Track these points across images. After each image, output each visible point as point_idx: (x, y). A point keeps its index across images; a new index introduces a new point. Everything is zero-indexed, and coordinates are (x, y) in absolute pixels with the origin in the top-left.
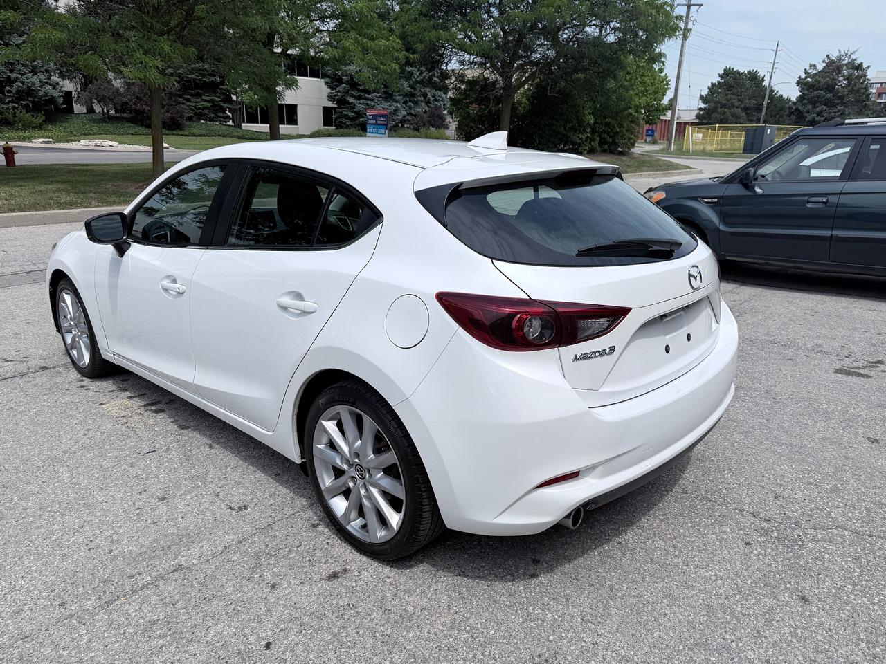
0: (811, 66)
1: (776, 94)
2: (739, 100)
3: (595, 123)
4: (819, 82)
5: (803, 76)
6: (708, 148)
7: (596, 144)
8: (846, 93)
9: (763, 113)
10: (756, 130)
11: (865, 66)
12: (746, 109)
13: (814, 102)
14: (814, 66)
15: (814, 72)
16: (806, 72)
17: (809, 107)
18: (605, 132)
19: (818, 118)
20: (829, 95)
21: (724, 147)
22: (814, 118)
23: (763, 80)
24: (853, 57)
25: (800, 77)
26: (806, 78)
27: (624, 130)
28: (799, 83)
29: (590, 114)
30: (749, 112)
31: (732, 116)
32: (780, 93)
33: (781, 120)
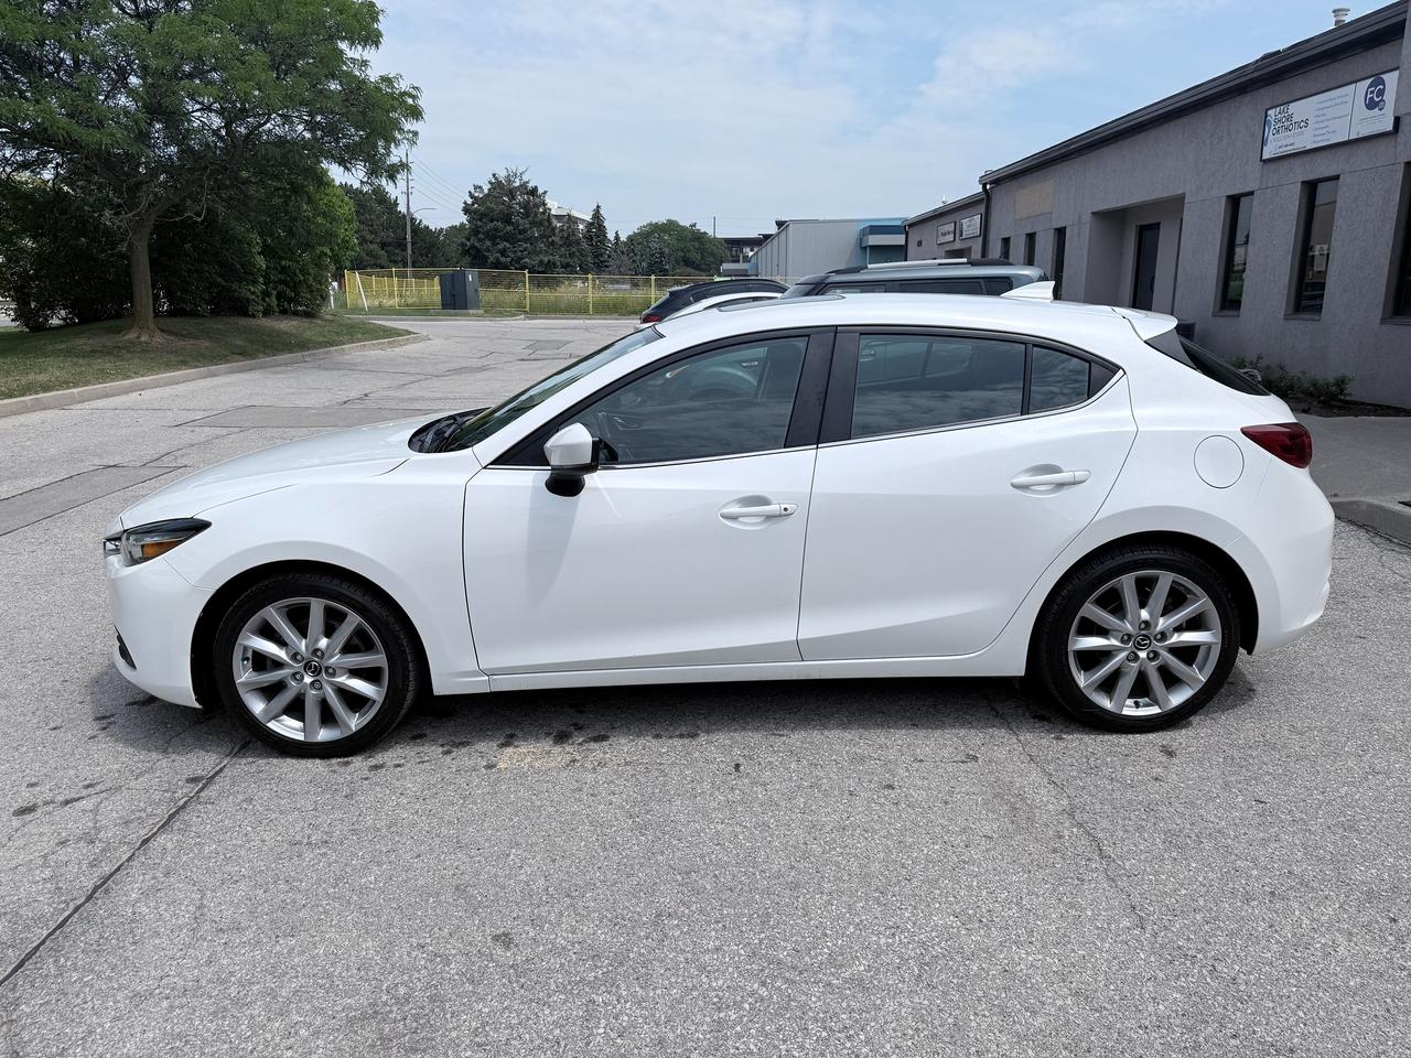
0: (476, 187)
1: (419, 224)
2: (372, 233)
3: (268, 268)
4: (492, 210)
5: (470, 201)
6: (387, 302)
7: (274, 302)
8: (527, 226)
9: (409, 251)
10: (453, 275)
11: (540, 191)
12: (383, 245)
13: (493, 236)
14: (480, 187)
15: (481, 196)
16: (471, 196)
17: (488, 243)
18: (281, 282)
19: (503, 259)
20: (509, 228)
21: (410, 301)
22: (498, 259)
23: (396, 204)
24: (525, 178)
25: (465, 203)
26: (473, 204)
27: (311, 279)
28: (466, 210)
29: (259, 253)
30: (389, 249)
31: (367, 255)
32: (425, 223)
33: (435, 260)
